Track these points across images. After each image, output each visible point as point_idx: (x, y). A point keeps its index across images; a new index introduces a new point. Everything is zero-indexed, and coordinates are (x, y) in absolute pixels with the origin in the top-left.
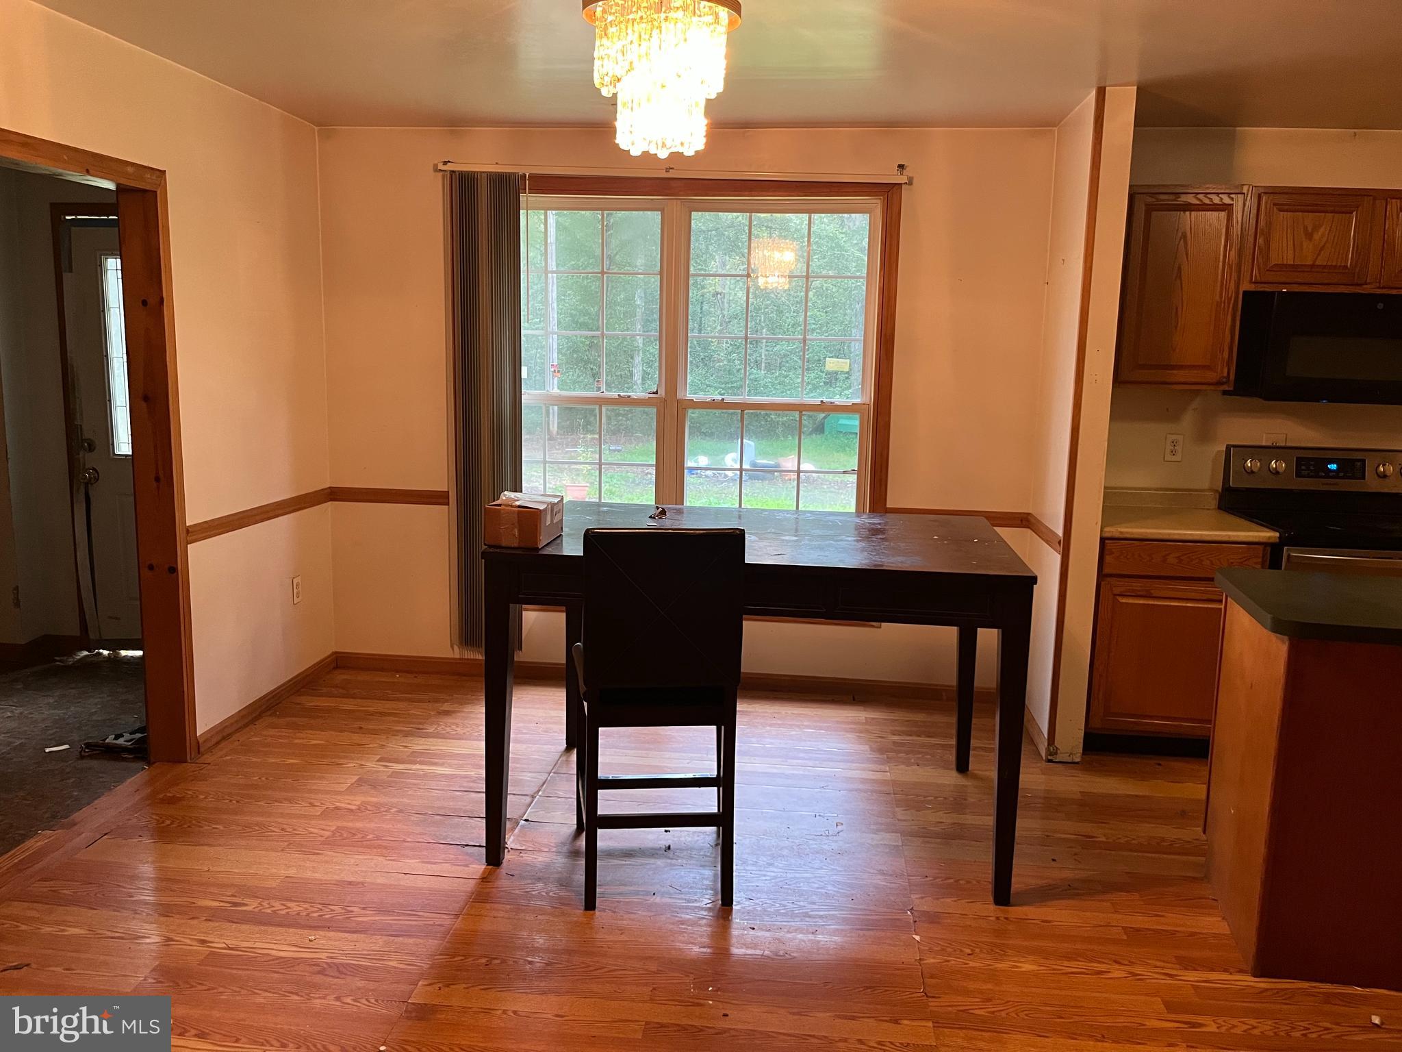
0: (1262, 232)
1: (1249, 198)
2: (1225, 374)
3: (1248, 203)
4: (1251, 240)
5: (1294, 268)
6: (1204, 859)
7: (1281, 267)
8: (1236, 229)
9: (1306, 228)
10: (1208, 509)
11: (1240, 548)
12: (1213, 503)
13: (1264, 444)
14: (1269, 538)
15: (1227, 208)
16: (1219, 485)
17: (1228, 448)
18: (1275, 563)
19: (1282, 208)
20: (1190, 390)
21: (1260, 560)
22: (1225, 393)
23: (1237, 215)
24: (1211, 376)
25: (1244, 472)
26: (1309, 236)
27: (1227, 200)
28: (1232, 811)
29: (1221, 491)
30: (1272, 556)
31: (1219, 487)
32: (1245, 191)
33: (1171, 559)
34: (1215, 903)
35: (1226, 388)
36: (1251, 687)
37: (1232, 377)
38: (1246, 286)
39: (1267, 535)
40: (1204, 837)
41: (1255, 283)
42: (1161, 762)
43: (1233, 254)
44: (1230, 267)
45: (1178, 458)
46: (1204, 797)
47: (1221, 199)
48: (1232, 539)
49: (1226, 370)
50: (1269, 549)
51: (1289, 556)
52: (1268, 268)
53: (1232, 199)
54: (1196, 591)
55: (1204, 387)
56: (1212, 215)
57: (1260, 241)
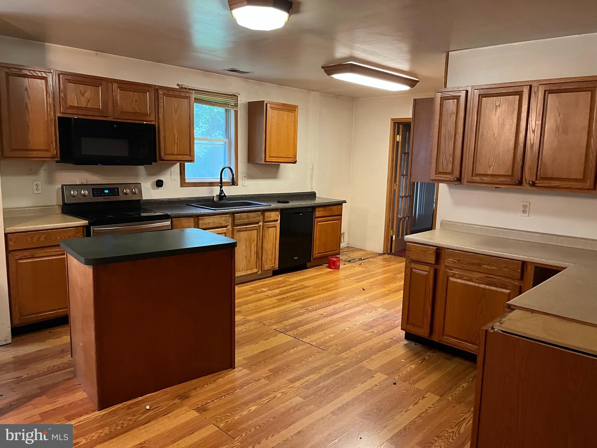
0: (63, 91)
1: (54, 75)
2: (55, 153)
3: (54, 77)
4: (58, 94)
5: (78, 108)
6: (72, 368)
7: (72, 107)
8: (51, 89)
9: (81, 91)
10: (58, 214)
11: (73, 229)
12: (59, 211)
13: (78, 183)
14: (85, 223)
15: (45, 78)
16: (61, 203)
17: (62, 186)
18: (88, 234)
19: (69, 81)
20: (41, 161)
21: (82, 233)
22: (57, 162)
23: (50, 82)
24: (48, 154)
25: (71, 196)
26: (83, 95)
27: (44, 75)
28: (81, 344)
29: (62, 205)
30: (87, 231)
31: (61, 204)
32: (52, 72)
33: (42, 238)
34: (80, 386)
35: (56, 159)
36: (81, 289)
37: (59, 155)
38: (59, 115)
39: (84, 222)
40: (72, 359)
41: (62, 113)
42: (51, 331)
43: (50, 100)
44: (50, 105)
45: (40, 192)
46: (69, 341)
47: (42, 74)
48: (68, 226)
49: (55, 152)
50: (85, 228)
51: (93, 230)
52: (67, 107)
53: (47, 75)
54: (55, 251)
55: (46, 159)
56: (39, 81)
57: (62, 95)
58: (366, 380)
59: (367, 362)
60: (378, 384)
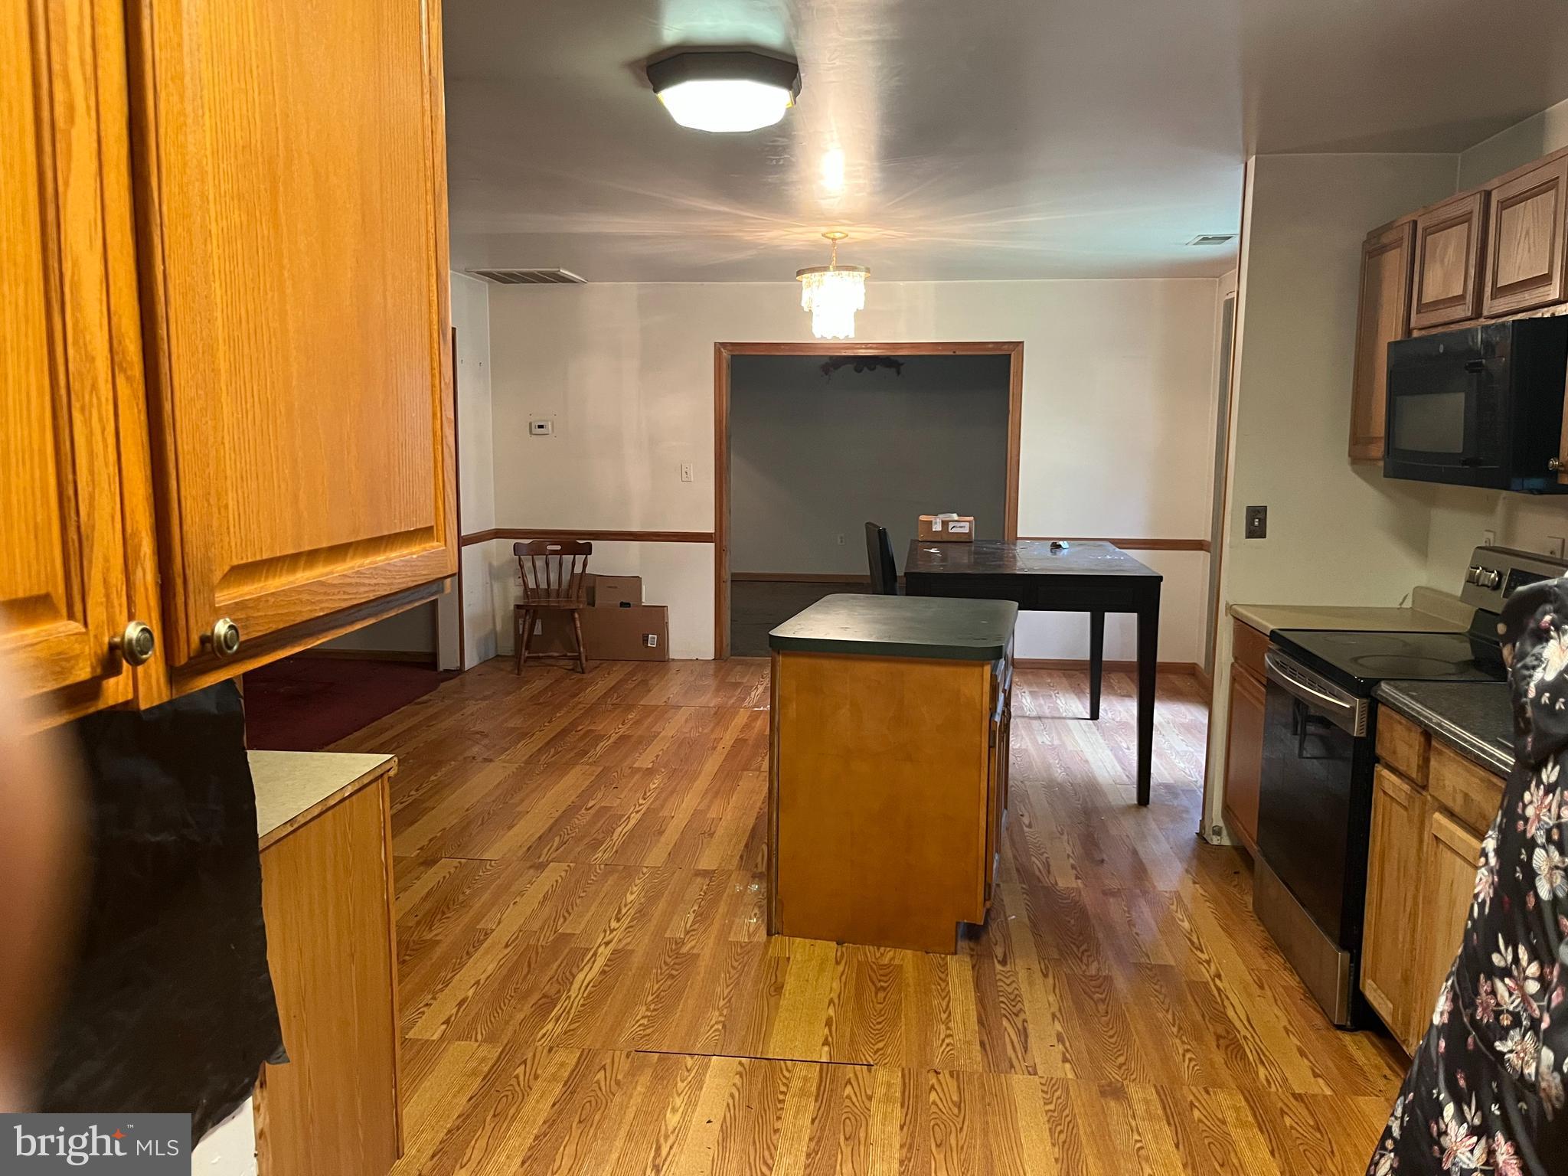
5: (1433, 306)
7: (1426, 307)
15: (1401, 242)
52: (1420, 310)
58: (459, 1009)
59: (483, 1060)
60: (425, 1009)
